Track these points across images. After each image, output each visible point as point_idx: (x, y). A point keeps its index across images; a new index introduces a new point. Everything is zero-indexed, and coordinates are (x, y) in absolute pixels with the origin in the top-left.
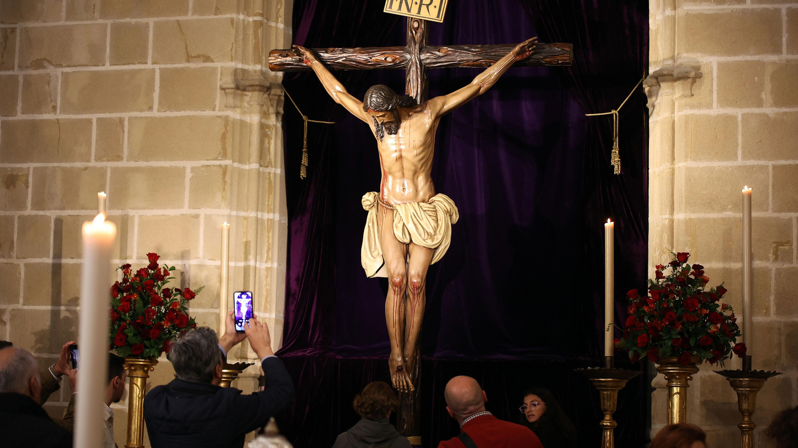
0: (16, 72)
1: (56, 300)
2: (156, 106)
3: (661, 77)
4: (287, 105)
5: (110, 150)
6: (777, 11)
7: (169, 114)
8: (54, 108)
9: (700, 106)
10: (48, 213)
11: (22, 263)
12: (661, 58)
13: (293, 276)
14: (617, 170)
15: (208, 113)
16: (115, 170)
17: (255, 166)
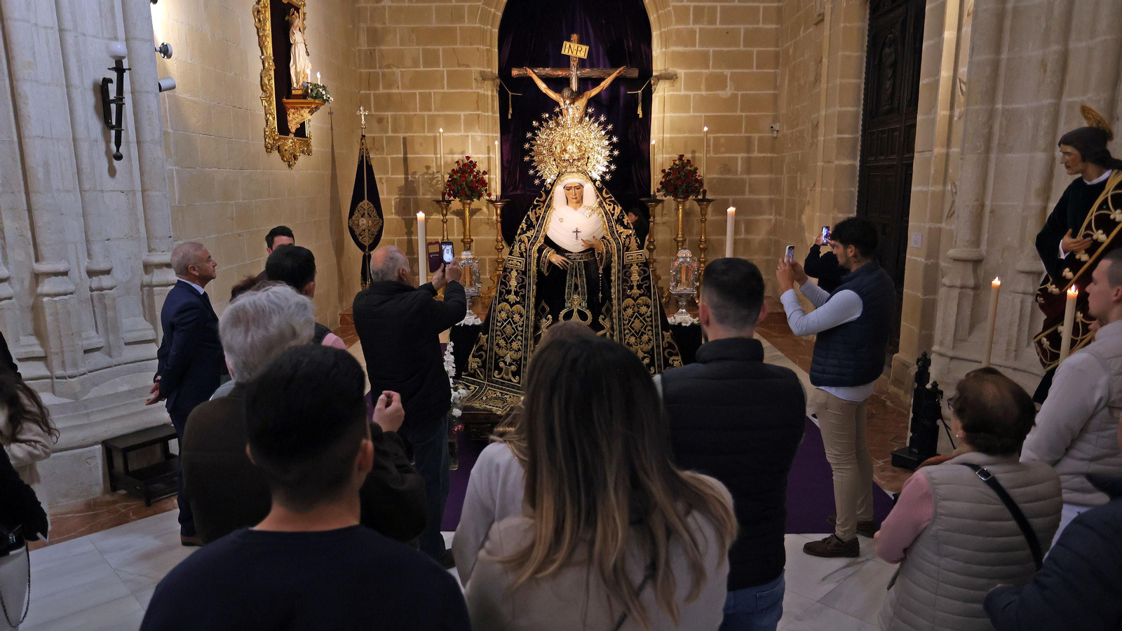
0: (378, 70)
1: (406, 173)
2: (445, 87)
3: (659, 78)
4: (501, 86)
5: (426, 105)
6: (709, 51)
7: (452, 91)
8: (398, 87)
9: (676, 91)
10: (399, 135)
11: (389, 157)
12: (659, 68)
13: (505, 159)
14: (641, 116)
15: (470, 90)
16: (429, 116)
17: (490, 114)
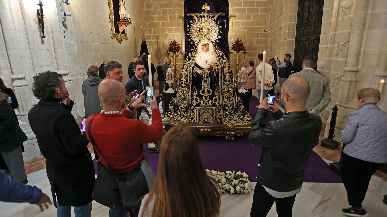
0: (149, 16)
1: (158, 45)
2: (169, 20)
3: (231, 16)
4: (185, 20)
5: (163, 26)
6: (246, 8)
7: (170, 21)
8: (155, 21)
9: (236, 20)
10: (155, 34)
11: (152, 41)
12: (231, 13)
13: (186, 41)
14: (226, 28)
15: (175, 21)
16: (164, 29)
17: (182, 28)
